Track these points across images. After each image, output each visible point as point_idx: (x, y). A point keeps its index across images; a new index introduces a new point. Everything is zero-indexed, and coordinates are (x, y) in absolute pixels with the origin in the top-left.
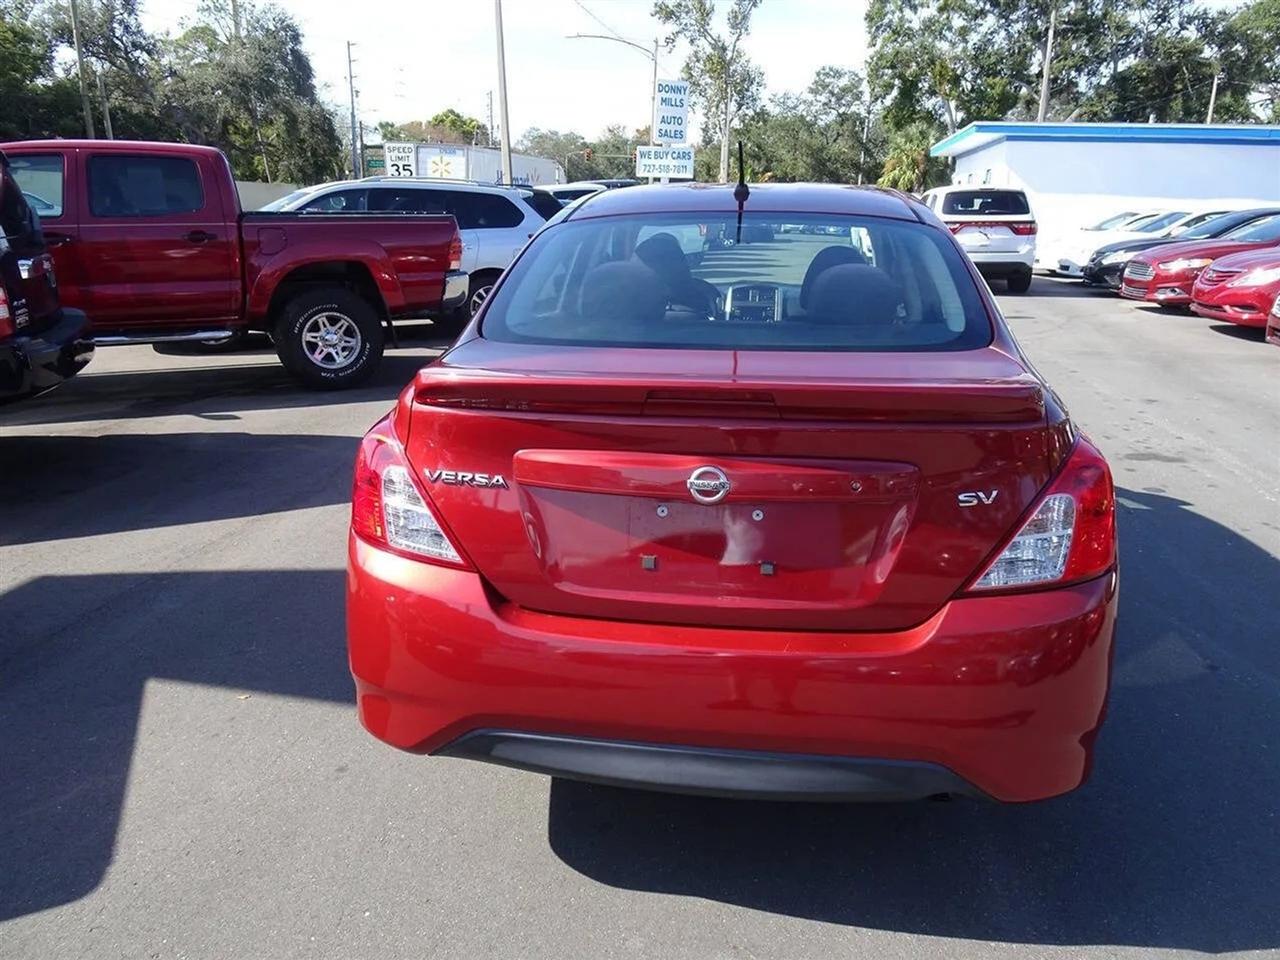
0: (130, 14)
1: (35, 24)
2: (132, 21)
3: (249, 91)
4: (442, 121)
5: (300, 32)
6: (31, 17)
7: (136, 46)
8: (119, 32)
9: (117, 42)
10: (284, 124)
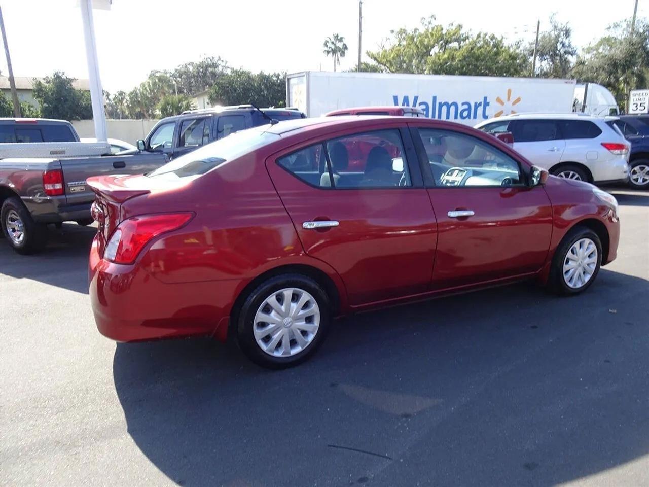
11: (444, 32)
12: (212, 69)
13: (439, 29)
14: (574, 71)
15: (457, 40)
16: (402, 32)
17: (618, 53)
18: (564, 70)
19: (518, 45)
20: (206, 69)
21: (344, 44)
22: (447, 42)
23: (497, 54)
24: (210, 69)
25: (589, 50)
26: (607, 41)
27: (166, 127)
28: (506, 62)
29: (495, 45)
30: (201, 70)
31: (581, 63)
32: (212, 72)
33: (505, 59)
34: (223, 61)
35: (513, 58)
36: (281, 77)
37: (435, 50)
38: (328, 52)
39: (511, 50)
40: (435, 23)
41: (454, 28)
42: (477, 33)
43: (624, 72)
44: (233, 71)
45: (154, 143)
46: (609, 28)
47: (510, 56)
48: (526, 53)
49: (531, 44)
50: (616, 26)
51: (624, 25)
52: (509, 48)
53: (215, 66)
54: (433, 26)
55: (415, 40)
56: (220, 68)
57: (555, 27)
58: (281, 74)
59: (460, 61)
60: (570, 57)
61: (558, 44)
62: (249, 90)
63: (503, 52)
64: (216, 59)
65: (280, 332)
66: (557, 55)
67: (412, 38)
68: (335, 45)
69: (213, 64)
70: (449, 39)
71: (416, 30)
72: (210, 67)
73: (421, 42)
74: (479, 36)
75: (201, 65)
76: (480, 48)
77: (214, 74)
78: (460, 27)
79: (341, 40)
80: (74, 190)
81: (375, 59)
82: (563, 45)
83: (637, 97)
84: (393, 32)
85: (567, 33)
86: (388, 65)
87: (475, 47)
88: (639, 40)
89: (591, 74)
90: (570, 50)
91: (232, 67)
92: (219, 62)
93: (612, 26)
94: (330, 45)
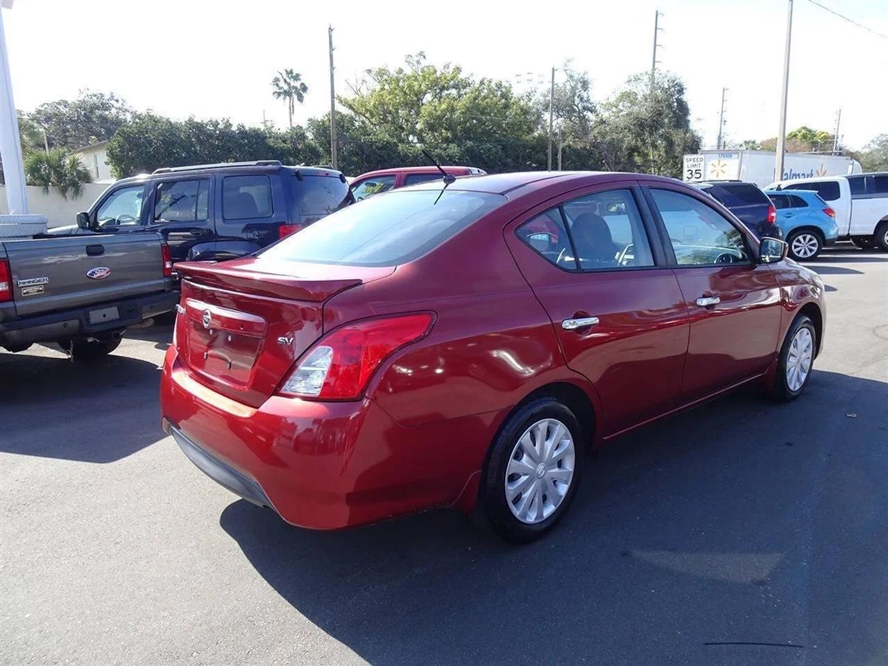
0: (585, 91)
1: (534, 103)
2: (585, 95)
3: (644, 128)
4: (795, 136)
5: (684, 87)
6: (533, 101)
7: (585, 108)
8: (577, 100)
9: (575, 107)
10: (665, 147)
11: (438, 74)
12: (100, 112)
13: (432, 71)
14: (596, 131)
15: (456, 87)
16: (381, 73)
17: (644, 111)
18: (584, 129)
19: (529, 96)
20: (91, 112)
21: (302, 84)
22: (443, 89)
23: (506, 106)
24: (98, 112)
25: (608, 107)
26: (627, 96)
27: (124, 192)
28: (517, 117)
29: (504, 96)
30: (83, 113)
31: (603, 122)
32: (101, 116)
33: (516, 114)
34: (117, 101)
35: (525, 112)
36: (221, 126)
37: (428, 97)
38: (279, 94)
39: (522, 103)
40: (424, 63)
41: (451, 70)
42: (481, 79)
43: (651, 134)
44: (135, 116)
45: (101, 218)
46: (629, 81)
47: (522, 110)
48: (540, 107)
49: (545, 96)
50: (637, 79)
51: (646, 79)
52: (519, 100)
53: (105, 107)
54: (423, 66)
55: (401, 84)
56: (114, 111)
57: (571, 77)
58: (220, 122)
59: (463, 113)
60: (589, 115)
61: (576, 98)
62: (173, 144)
63: (513, 104)
64: (107, 97)
65: (533, 485)
66: (575, 111)
67: (398, 80)
68: (289, 84)
69: (102, 104)
70: (446, 85)
71: (401, 71)
72: (98, 108)
73: (410, 86)
74: (482, 83)
75: (81, 105)
76: (485, 98)
77: (104, 119)
78: (458, 70)
79: (297, 78)
80: (27, 293)
81: (351, 107)
82: (581, 99)
83: (692, 163)
84: (369, 71)
85: (585, 85)
86: (367, 115)
87: (478, 96)
88: (665, 97)
89: (616, 135)
90: (590, 106)
91: (134, 110)
92: (113, 102)
93: (633, 78)
94: (282, 84)
